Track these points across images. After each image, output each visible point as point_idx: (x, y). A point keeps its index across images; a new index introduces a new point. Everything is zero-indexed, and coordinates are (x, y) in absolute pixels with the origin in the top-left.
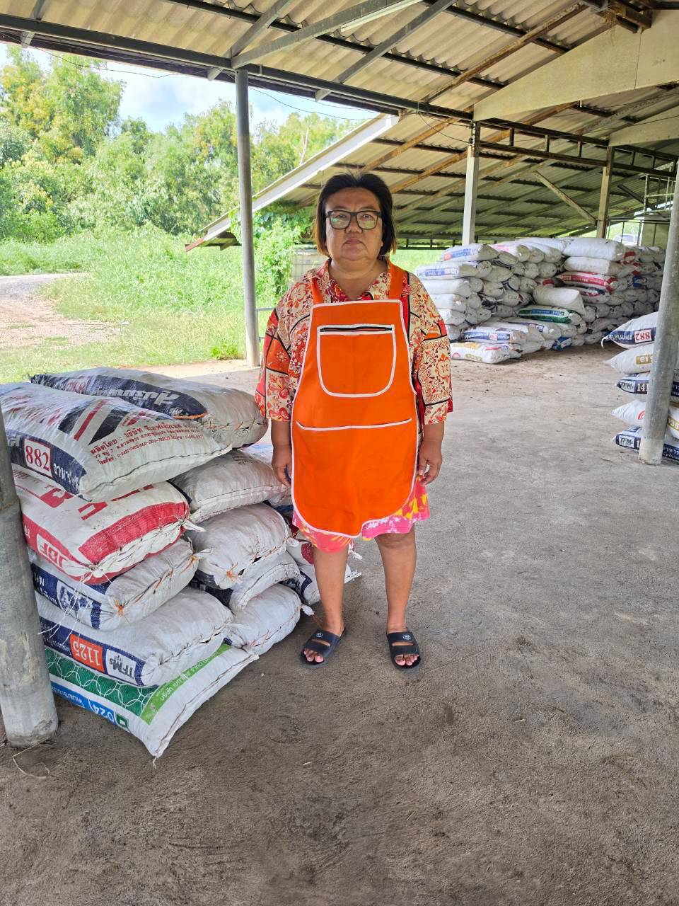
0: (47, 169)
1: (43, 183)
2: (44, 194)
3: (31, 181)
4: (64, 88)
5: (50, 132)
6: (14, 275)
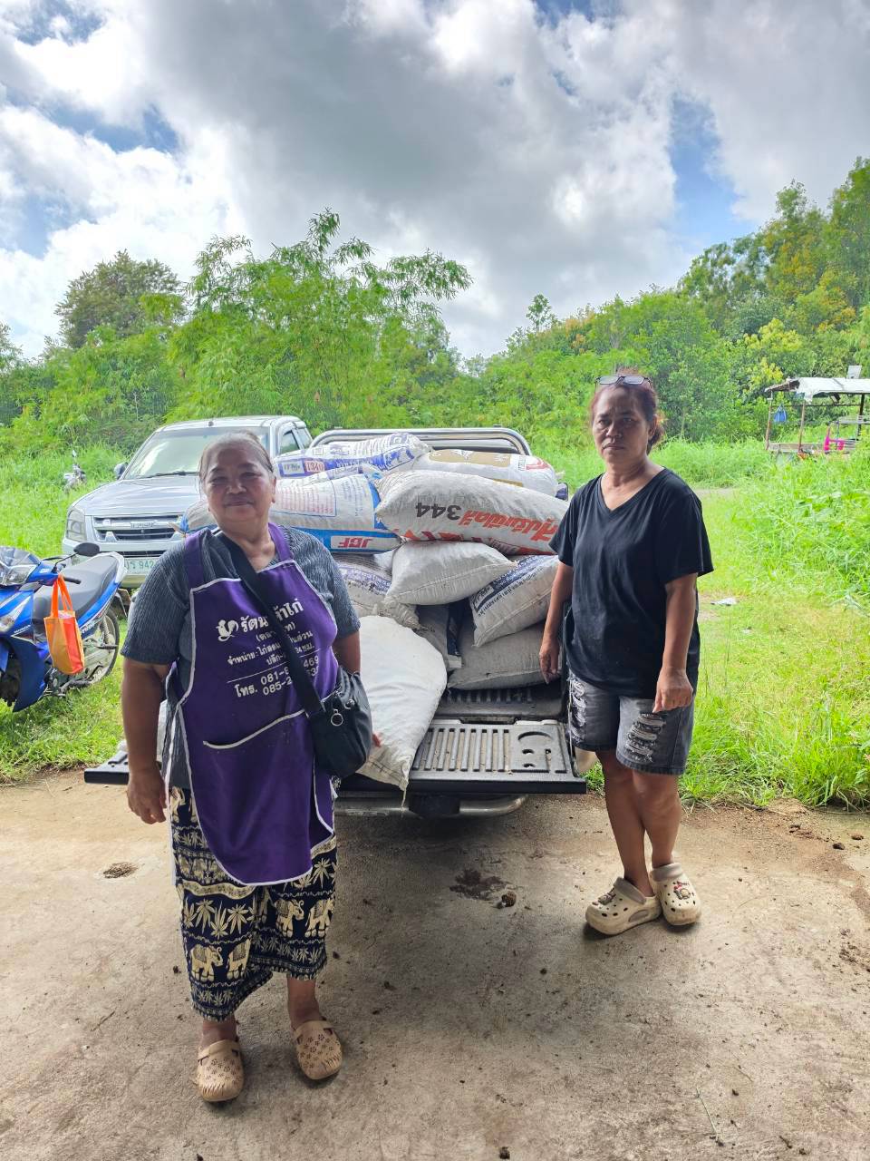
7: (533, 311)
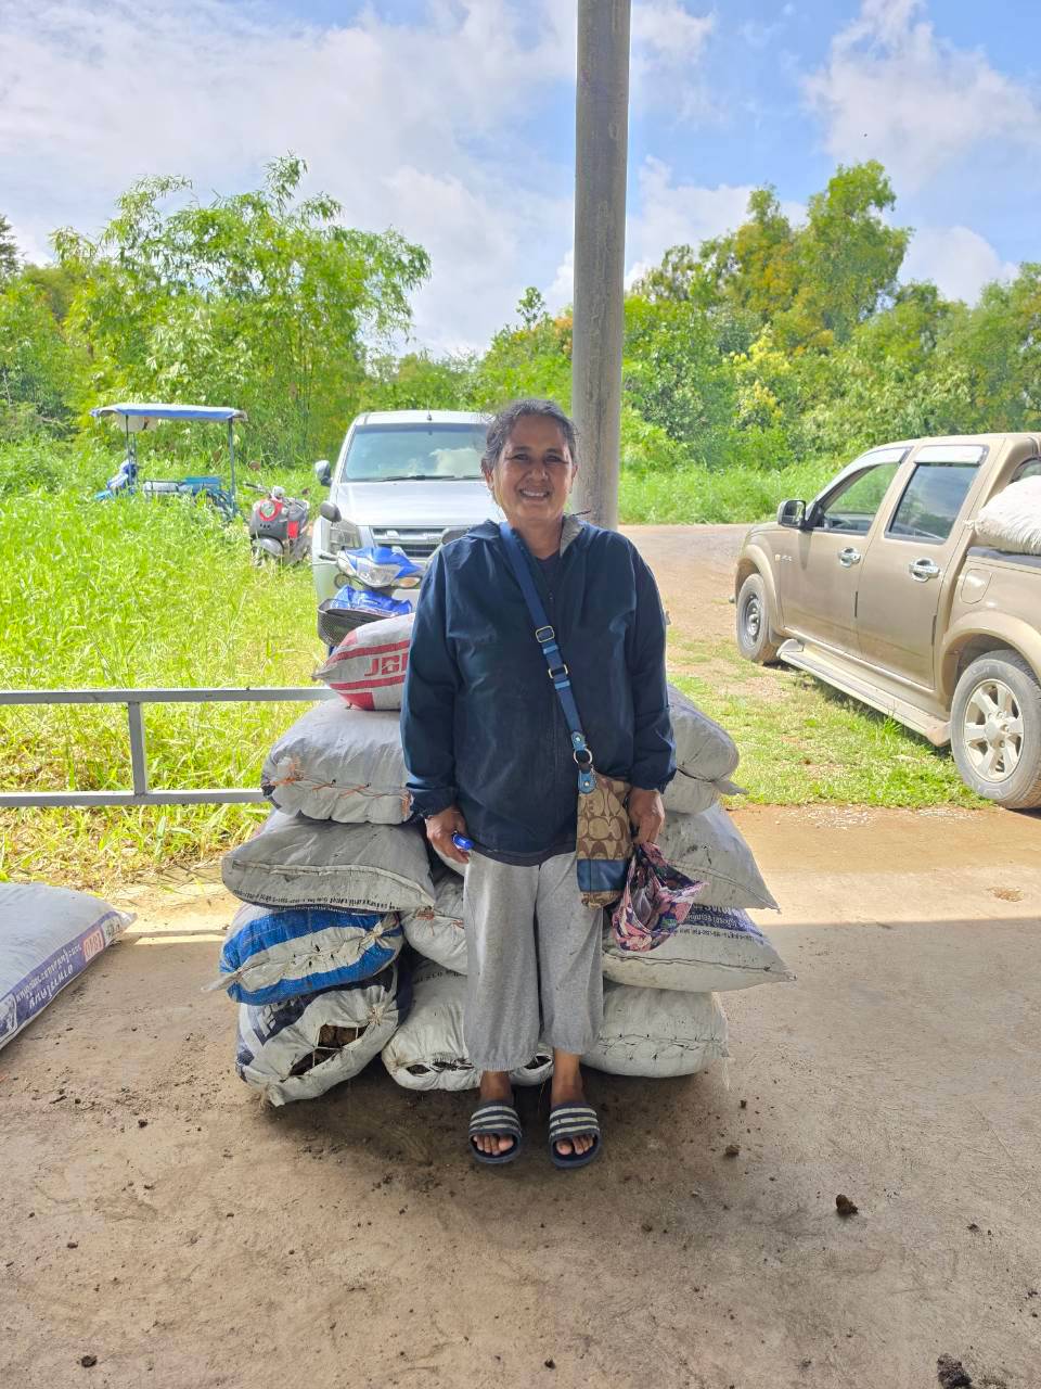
0: (781, 363)
1: (773, 384)
2: (773, 401)
3: (757, 382)
4: (822, 245)
5: (790, 311)
6: (737, 523)
7: (524, 305)
